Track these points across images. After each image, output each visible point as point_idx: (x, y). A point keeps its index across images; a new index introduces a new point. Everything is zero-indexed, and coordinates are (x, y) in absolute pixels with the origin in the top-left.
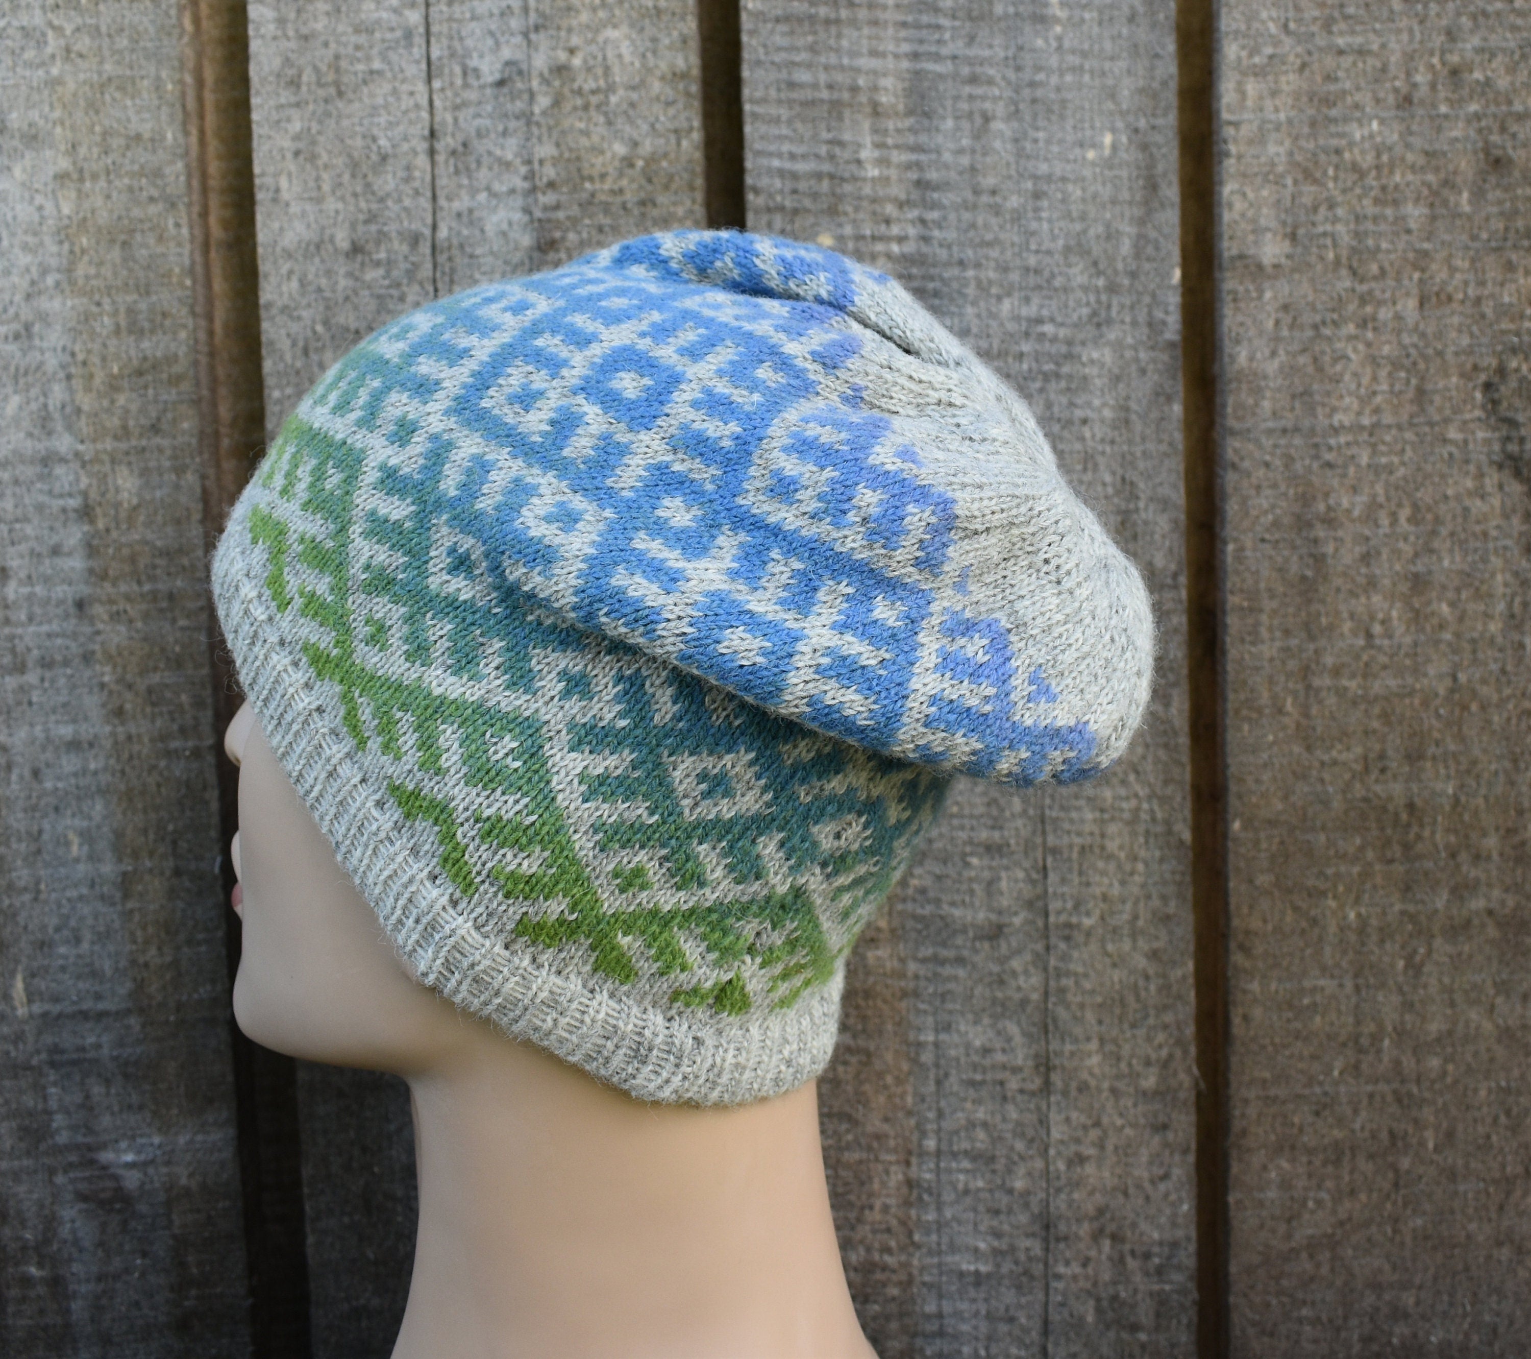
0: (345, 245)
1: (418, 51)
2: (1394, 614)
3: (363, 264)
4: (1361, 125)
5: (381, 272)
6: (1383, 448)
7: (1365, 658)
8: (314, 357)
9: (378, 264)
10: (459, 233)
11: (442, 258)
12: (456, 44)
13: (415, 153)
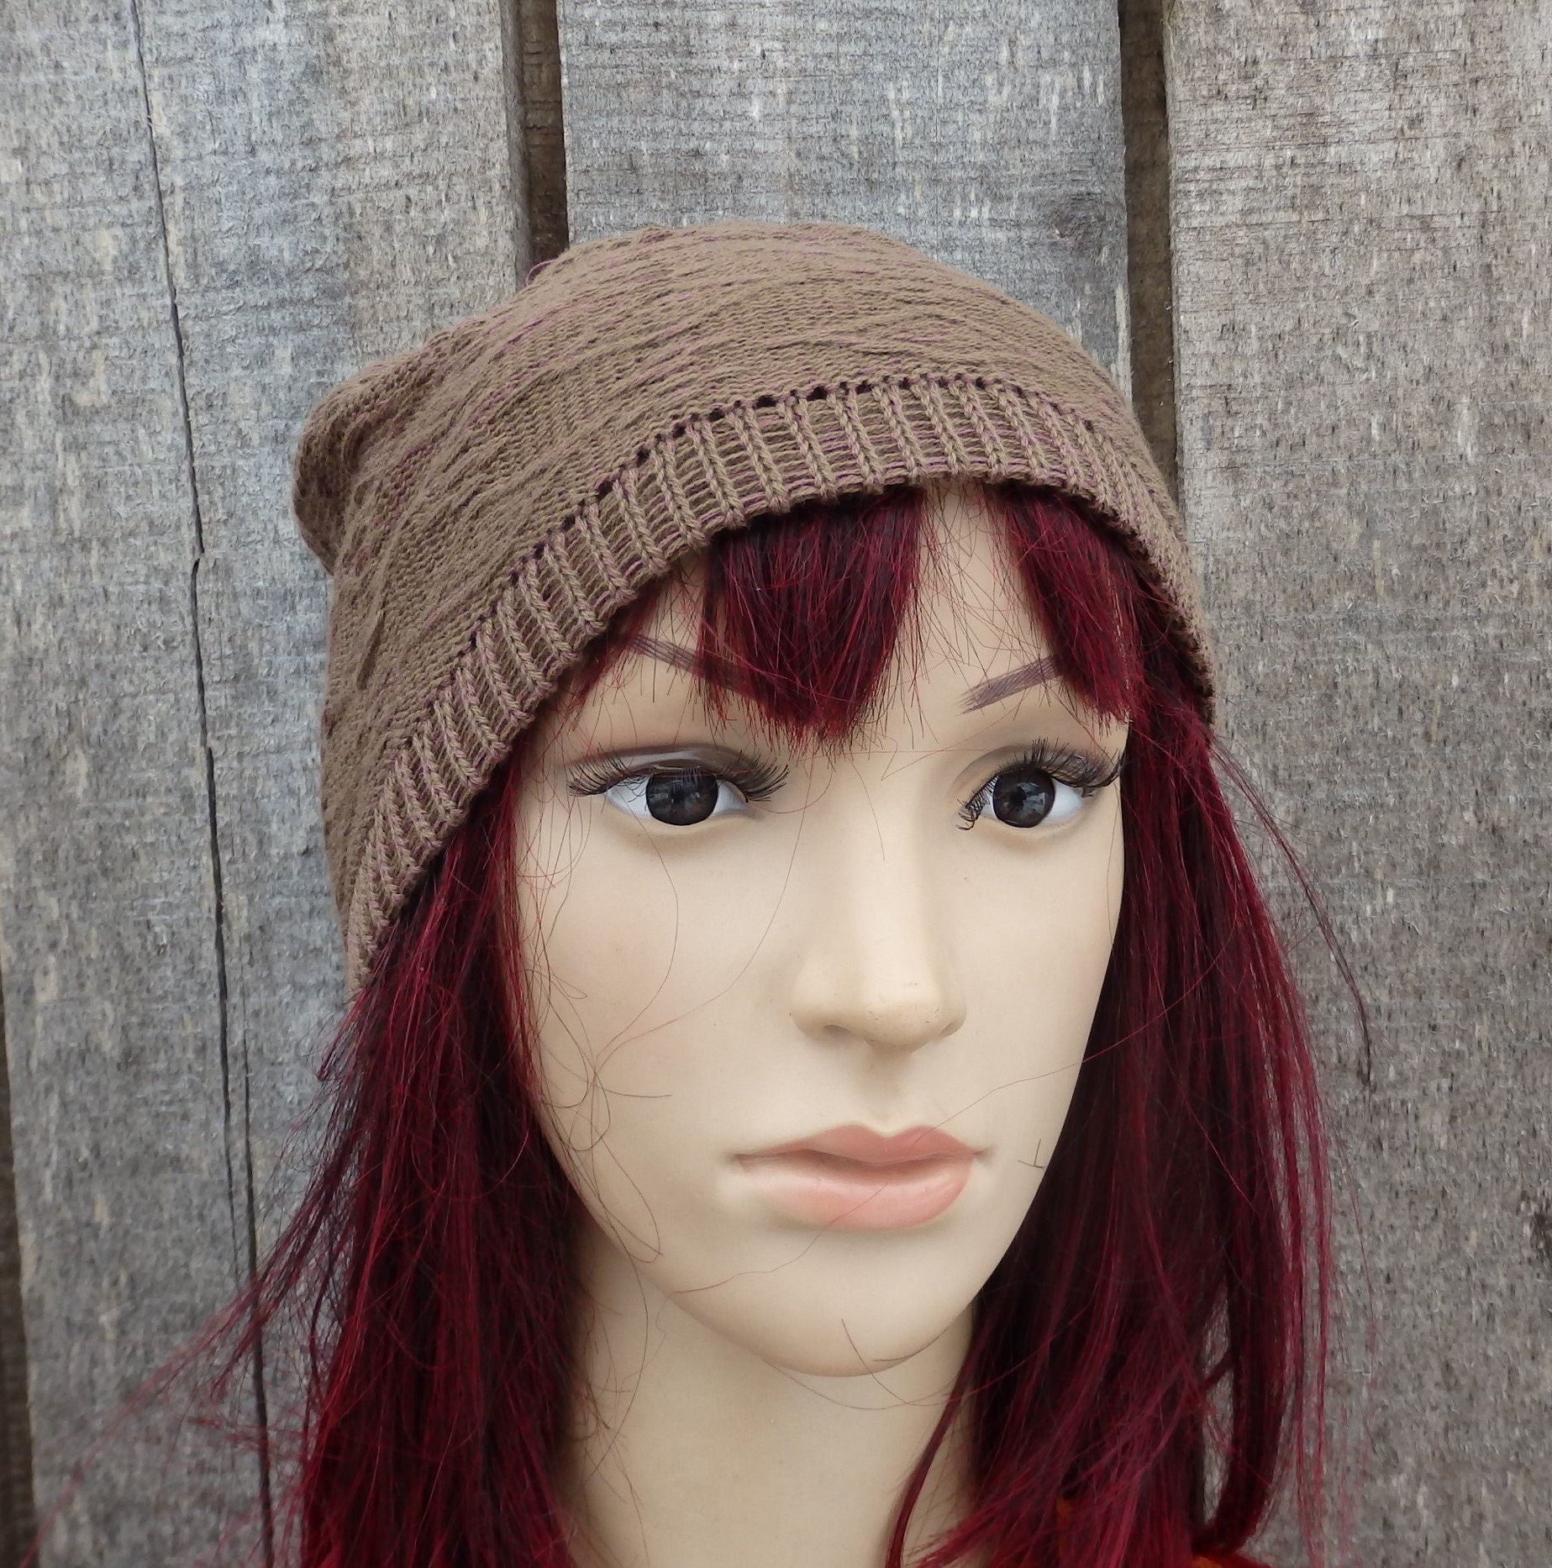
0: (116, 1054)
1: (201, 817)
2: (1420, 1500)
3: (136, 1076)
4: (1372, 896)
5: (161, 1086)
6: (1404, 1296)
7: (1382, 1553)
8: (79, 1190)
9: (156, 1076)
10: (256, 1036)
11: (235, 1068)
12: (248, 806)
13: (201, 941)
